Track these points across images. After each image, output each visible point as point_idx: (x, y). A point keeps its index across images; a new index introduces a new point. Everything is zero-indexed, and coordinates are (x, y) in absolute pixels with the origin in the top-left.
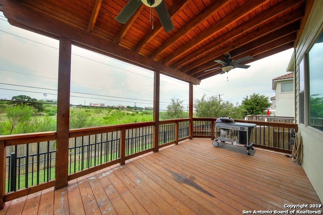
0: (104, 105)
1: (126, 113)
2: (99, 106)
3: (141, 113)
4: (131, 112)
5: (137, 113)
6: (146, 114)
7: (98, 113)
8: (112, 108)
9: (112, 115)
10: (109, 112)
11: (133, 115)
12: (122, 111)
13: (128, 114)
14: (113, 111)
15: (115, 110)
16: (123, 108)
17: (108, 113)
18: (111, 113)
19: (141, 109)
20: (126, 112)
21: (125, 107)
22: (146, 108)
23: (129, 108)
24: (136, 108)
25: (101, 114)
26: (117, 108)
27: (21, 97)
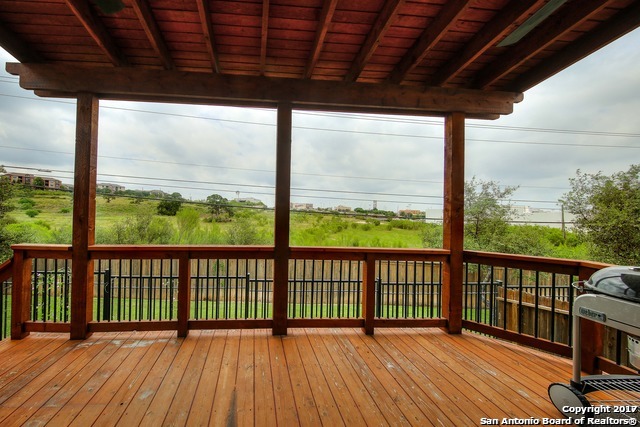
0: (311, 205)
1: (350, 224)
2: (304, 208)
3: (387, 224)
4: (364, 222)
5: (377, 224)
6: (401, 227)
7: (301, 221)
8: (326, 212)
9: (323, 226)
10: (318, 221)
11: (366, 228)
12: (344, 219)
13: (355, 226)
14: (326, 217)
15: (330, 217)
16: (346, 213)
17: (316, 222)
18: (321, 223)
19: (389, 216)
20: (351, 220)
21: (352, 210)
22: (402, 213)
23: (360, 213)
24: (376, 213)
25: (305, 224)
26: (335, 213)
27: (213, 196)
